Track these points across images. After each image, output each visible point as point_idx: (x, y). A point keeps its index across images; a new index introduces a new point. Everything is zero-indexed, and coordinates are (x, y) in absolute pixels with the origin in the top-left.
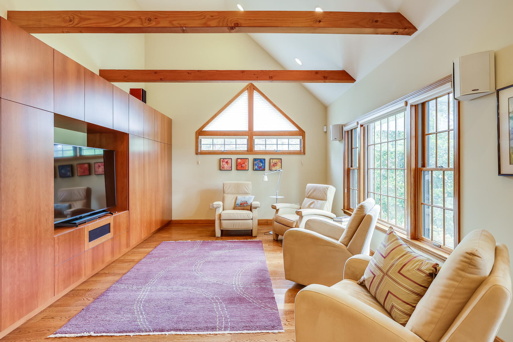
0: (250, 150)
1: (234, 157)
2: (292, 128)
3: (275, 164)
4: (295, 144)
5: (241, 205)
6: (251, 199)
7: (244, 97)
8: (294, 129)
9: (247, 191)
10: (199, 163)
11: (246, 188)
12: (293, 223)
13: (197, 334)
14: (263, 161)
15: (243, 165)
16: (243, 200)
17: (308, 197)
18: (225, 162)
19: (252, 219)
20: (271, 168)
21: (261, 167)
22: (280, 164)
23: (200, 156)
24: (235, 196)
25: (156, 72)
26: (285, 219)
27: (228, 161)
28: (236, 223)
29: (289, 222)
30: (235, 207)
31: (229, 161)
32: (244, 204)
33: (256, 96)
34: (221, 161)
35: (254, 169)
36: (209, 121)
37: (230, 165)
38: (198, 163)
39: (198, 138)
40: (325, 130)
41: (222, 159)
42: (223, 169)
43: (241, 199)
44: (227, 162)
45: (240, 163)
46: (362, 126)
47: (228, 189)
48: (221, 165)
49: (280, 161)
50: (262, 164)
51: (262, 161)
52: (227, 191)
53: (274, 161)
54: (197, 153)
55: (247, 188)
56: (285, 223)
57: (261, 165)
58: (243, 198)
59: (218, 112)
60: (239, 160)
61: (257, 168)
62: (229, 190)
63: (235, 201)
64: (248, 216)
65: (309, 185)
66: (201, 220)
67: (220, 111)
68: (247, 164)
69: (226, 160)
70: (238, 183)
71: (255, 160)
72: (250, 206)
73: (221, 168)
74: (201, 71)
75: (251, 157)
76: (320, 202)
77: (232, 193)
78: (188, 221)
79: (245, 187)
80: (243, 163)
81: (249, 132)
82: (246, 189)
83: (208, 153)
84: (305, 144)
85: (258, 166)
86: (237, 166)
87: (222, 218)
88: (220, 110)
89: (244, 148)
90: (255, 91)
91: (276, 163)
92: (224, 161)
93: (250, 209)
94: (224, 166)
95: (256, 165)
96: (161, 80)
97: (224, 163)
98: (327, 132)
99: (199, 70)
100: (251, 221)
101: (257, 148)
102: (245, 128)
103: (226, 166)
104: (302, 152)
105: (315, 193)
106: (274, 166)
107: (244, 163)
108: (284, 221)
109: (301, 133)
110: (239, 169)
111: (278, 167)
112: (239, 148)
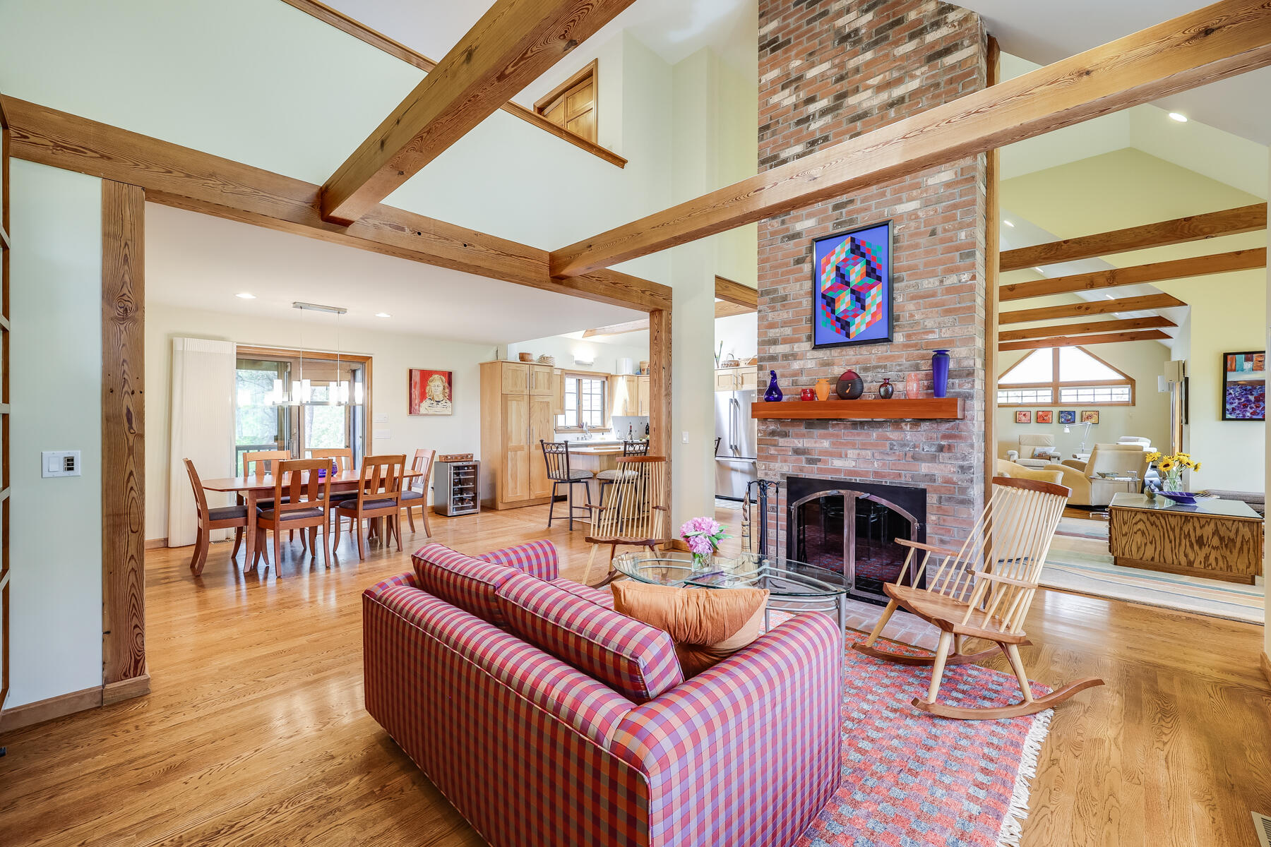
0: (1056, 402)
1: (1034, 410)
2: (1116, 377)
3: (1089, 417)
4: (1123, 394)
5: (1039, 455)
6: (1050, 450)
7: (1047, 349)
8: (1119, 378)
9: (1048, 443)
11: (1047, 440)
15: (1045, 418)
16: (1042, 451)
20: (1083, 421)
22: (1097, 416)
24: (1033, 447)
27: (1026, 414)
30: (1033, 456)
31: (1028, 414)
32: (1042, 454)
34: (1017, 414)
35: (1060, 422)
36: (1003, 374)
37: (1028, 418)
41: (1019, 412)
42: (1020, 422)
44: (1024, 415)
45: (1042, 416)
48: (1017, 418)
49: (1098, 413)
50: (1070, 417)
51: (1072, 414)
52: (1024, 442)
53: (1088, 413)
60: (1040, 413)
61: (1063, 421)
62: (1027, 441)
63: (1033, 451)
68: (1050, 417)
69: (1024, 413)
71: (1061, 412)
73: (1017, 421)
75: (1056, 410)
77: (1029, 444)
80: (1046, 416)
81: (1054, 383)
82: (1046, 442)
83: (1004, 406)
84: (1135, 393)
85: (1066, 418)
86: (1038, 418)
89: (1049, 400)
91: (1090, 415)
92: (1021, 414)
93: (1048, 458)
94: (1021, 419)
95: (1062, 417)
97: (1021, 416)
101: (1064, 400)
102: (1049, 379)
103: (1023, 418)
104: (1131, 403)
106: (1088, 419)
109: (1130, 381)
110: (1040, 422)
111: (1094, 420)
112: (1041, 400)
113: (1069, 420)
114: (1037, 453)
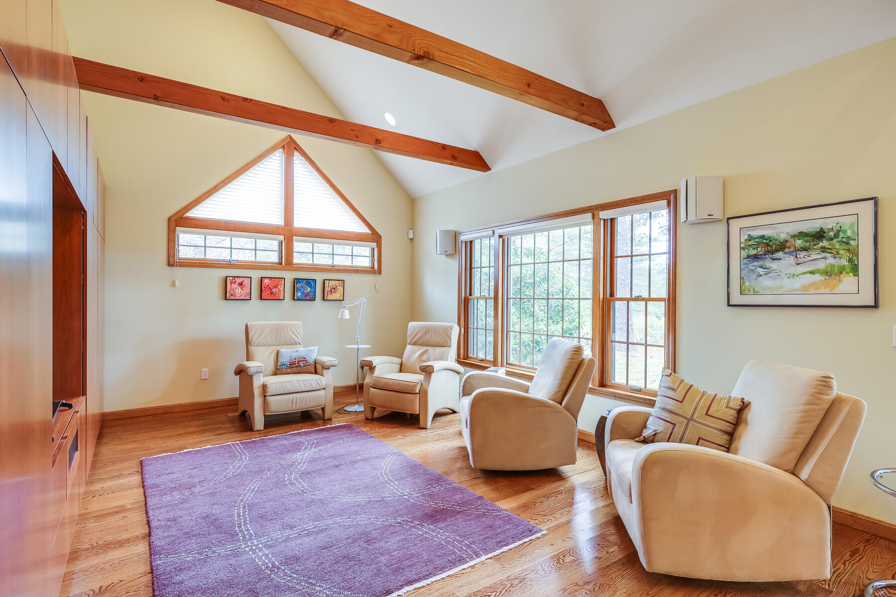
0: (286, 261)
1: (256, 275)
2: (361, 228)
3: (333, 290)
4: (362, 256)
5: (292, 364)
6: (313, 354)
7: (276, 160)
8: (363, 229)
9: (296, 338)
10: (177, 284)
11: (294, 334)
12: (415, 386)
13: (447, 577)
14: (312, 284)
15: (274, 290)
16: (294, 355)
17: (414, 344)
18: (237, 283)
19: (324, 389)
20: (326, 296)
21: (308, 294)
22: (342, 289)
23: (178, 270)
24: (274, 349)
25: (142, 78)
26: (396, 382)
27: (243, 282)
28: (296, 398)
29: (406, 385)
30: (277, 369)
31: (246, 282)
32: (298, 363)
33: (299, 164)
34: (228, 282)
35: (295, 298)
36: (200, 197)
37: (247, 290)
38: (173, 284)
39: (174, 231)
40: (411, 236)
41: (231, 278)
42: (233, 298)
43: (288, 354)
44: (241, 284)
45: (268, 286)
46: (500, 236)
47: (259, 337)
48: (228, 289)
49: (342, 284)
50: (309, 289)
51: (311, 282)
52: (256, 340)
53: (332, 283)
54: (171, 263)
55: (296, 333)
56: (398, 388)
57: (308, 291)
58: (294, 352)
59: (222, 182)
60: (266, 281)
61: (300, 295)
62: (261, 337)
63: (276, 358)
64: (318, 382)
65: (411, 324)
66: (181, 405)
67: (225, 180)
68: (282, 288)
69: (239, 280)
70: (277, 323)
71: (296, 281)
72: (314, 366)
73: (228, 296)
74: (251, 100)
75: (289, 276)
76: (438, 350)
77: (266, 344)
78: (147, 410)
79: (292, 331)
80: (274, 287)
81: (286, 228)
82: (293, 336)
83: (198, 264)
84: (381, 256)
85: (303, 291)
86: (261, 291)
87: (270, 391)
88: (227, 178)
89: (274, 258)
90: (296, 153)
91: (334, 287)
92: (235, 282)
93: (313, 371)
94: (234, 292)
95: (298, 290)
96: (154, 99)
97: (234, 286)
98: (414, 240)
99: (248, 99)
100: (322, 392)
101: (297, 259)
102: (276, 219)
103: (238, 291)
104: (375, 270)
105: (428, 336)
106: (332, 293)
107: (276, 287)
108: (396, 384)
109: (375, 237)
110: (266, 298)
111: (338, 295)
112: (262, 257)
113: (307, 295)
114: (285, 359)
